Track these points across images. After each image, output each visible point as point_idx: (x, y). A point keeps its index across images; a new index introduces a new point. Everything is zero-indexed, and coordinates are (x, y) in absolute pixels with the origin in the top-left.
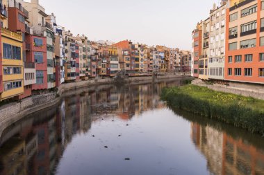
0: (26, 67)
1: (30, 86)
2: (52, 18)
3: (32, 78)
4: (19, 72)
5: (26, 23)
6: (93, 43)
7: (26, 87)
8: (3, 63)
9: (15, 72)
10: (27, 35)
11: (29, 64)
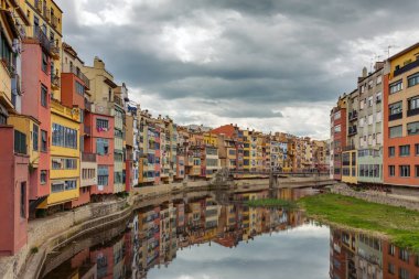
0: (83, 160)
1: (89, 188)
2: (123, 90)
3: (91, 176)
4: (75, 167)
5: (86, 96)
6: (182, 129)
7: (83, 189)
8: (52, 153)
9: (68, 166)
10: (87, 113)
11: (88, 155)
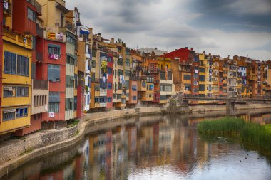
0: (36, 87)
1: (40, 115)
2: (75, 14)
3: (43, 103)
4: (26, 95)
5: (37, 22)
7: (34, 117)
8: (4, 81)
9: (19, 94)
10: (39, 40)
11: (39, 81)
